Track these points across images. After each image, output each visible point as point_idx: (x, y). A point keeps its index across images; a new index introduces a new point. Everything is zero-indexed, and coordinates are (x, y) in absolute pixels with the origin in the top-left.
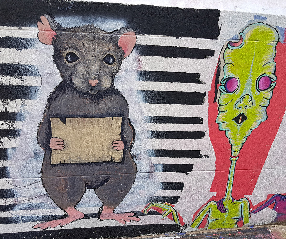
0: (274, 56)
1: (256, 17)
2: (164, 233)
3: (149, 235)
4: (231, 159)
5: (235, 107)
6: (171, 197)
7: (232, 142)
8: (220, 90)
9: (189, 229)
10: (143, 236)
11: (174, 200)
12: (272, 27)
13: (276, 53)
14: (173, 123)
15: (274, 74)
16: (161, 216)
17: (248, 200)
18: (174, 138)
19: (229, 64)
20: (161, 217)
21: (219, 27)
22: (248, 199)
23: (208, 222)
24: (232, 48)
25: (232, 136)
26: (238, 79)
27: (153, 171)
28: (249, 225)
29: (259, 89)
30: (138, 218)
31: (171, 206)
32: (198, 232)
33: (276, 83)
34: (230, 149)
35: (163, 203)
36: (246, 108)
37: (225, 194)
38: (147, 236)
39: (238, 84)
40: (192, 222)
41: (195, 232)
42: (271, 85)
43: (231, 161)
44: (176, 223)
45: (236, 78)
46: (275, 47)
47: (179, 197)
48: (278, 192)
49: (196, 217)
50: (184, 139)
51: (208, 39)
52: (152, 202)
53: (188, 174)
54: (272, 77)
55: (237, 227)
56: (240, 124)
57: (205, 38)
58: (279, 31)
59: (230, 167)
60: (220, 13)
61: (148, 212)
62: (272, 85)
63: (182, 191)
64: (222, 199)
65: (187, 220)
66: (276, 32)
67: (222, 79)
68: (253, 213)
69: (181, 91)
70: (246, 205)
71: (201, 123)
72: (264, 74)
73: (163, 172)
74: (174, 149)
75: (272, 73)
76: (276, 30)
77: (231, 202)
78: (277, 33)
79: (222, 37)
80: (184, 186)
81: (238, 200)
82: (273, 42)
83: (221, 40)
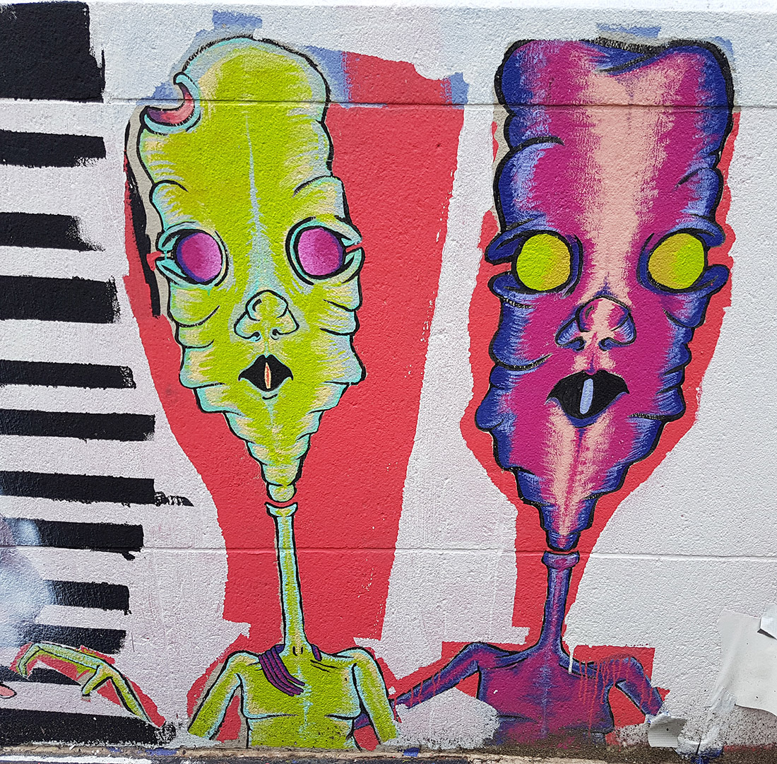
0: (326, 156)
1: (221, 17)
2: (102, 744)
3: (56, 746)
4: (273, 511)
5: (235, 332)
6: (94, 630)
7: (259, 452)
8: (161, 273)
9: (184, 739)
10: (39, 746)
11: (108, 641)
12: (291, 51)
13: (331, 145)
14: (30, 384)
15: (347, 220)
16: (80, 688)
17: (373, 657)
18: (48, 435)
19: (167, 184)
20: (80, 694)
21: (99, 61)
22: (370, 652)
23: (247, 722)
24: (163, 129)
25: (254, 431)
26: (216, 238)
27: (11, 542)
28: (401, 747)
29: (306, 273)
30: (6, 686)
31: (104, 661)
32: (217, 752)
33: (363, 252)
34: (259, 477)
35: (74, 648)
36: (276, 337)
37: (282, 630)
38: (50, 746)
39: (221, 253)
40: (189, 716)
41: (208, 752)
42: (347, 261)
43: (275, 517)
44: (135, 716)
45: (207, 234)
46: (322, 123)
47: (122, 634)
48: (478, 634)
49: (199, 702)
50: (82, 437)
51: (71, 103)
52: (35, 642)
53: (133, 557)
54: (341, 232)
55: (358, 747)
56: (273, 393)
57: (61, 99)
58: (322, 62)
59: (275, 540)
60: (88, 12)
61: (33, 672)
62: (352, 259)
63: (126, 614)
64: (274, 647)
65: (172, 707)
66: (312, 69)
67: (159, 235)
68: (403, 705)
69: (28, 274)
70: (367, 674)
71: (128, 387)
72: (309, 219)
73: (42, 546)
74: (59, 472)
75: (337, 217)
76: (308, 59)
77: (311, 661)
78: (316, 69)
79: (116, 94)
80: (131, 597)
81: (335, 655)
82: (307, 105)
83: (117, 103)
